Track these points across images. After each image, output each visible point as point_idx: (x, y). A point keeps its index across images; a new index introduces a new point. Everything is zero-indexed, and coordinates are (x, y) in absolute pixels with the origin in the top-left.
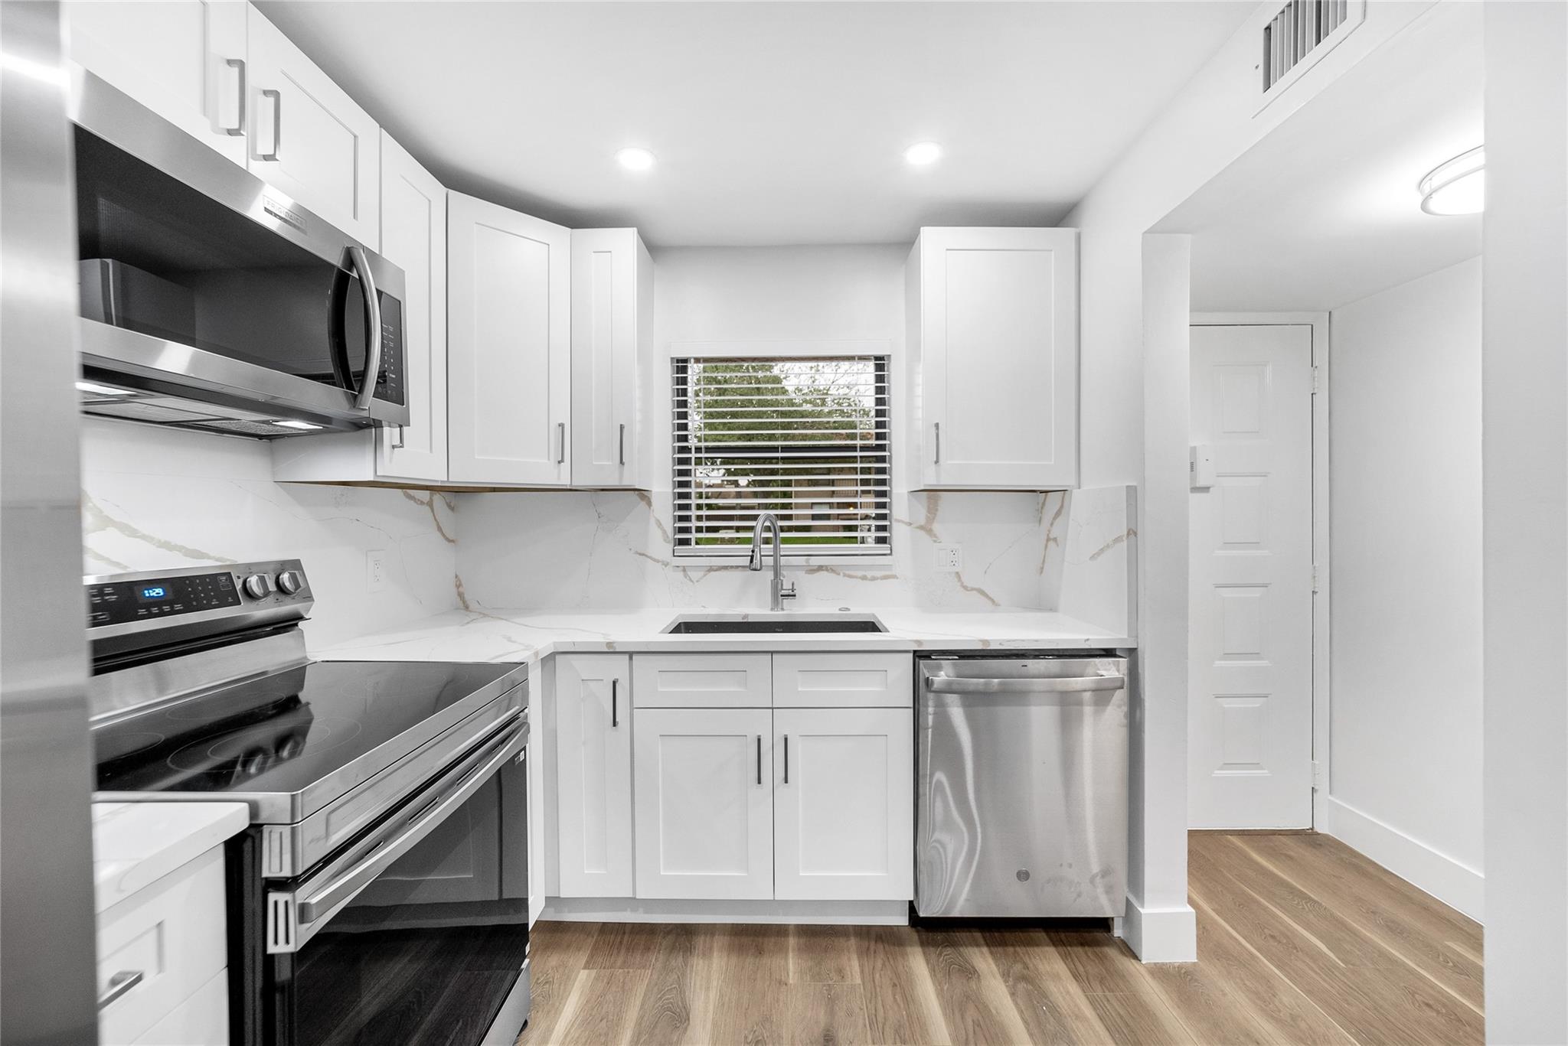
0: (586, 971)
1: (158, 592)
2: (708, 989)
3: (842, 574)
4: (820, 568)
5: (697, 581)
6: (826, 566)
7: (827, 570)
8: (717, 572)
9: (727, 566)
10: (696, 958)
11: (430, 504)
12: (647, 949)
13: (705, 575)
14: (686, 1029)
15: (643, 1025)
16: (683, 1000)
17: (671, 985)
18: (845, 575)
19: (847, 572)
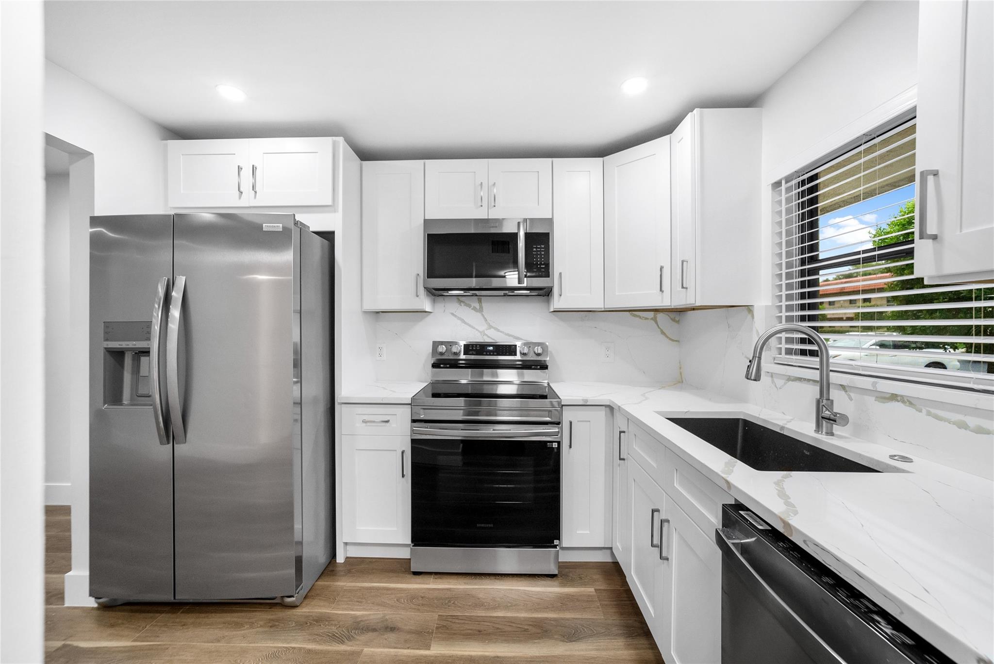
0: (594, 590)
1: (491, 348)
2: (597, 650)
3: (924, 411)
4: (894, 397)
5: (780, 388)
6: (902, 396)
7: (903, 402)
8: (793, 382)
9: (802, 378)
10: (624, 640)
11: (655, 319)
12: (621, 614)
13: (785, 384)
14: (563, 641)
15: (562, 621)
16: (584, 637)
17: (595, 630)
18: (929, 414)
19: (933, 411)
